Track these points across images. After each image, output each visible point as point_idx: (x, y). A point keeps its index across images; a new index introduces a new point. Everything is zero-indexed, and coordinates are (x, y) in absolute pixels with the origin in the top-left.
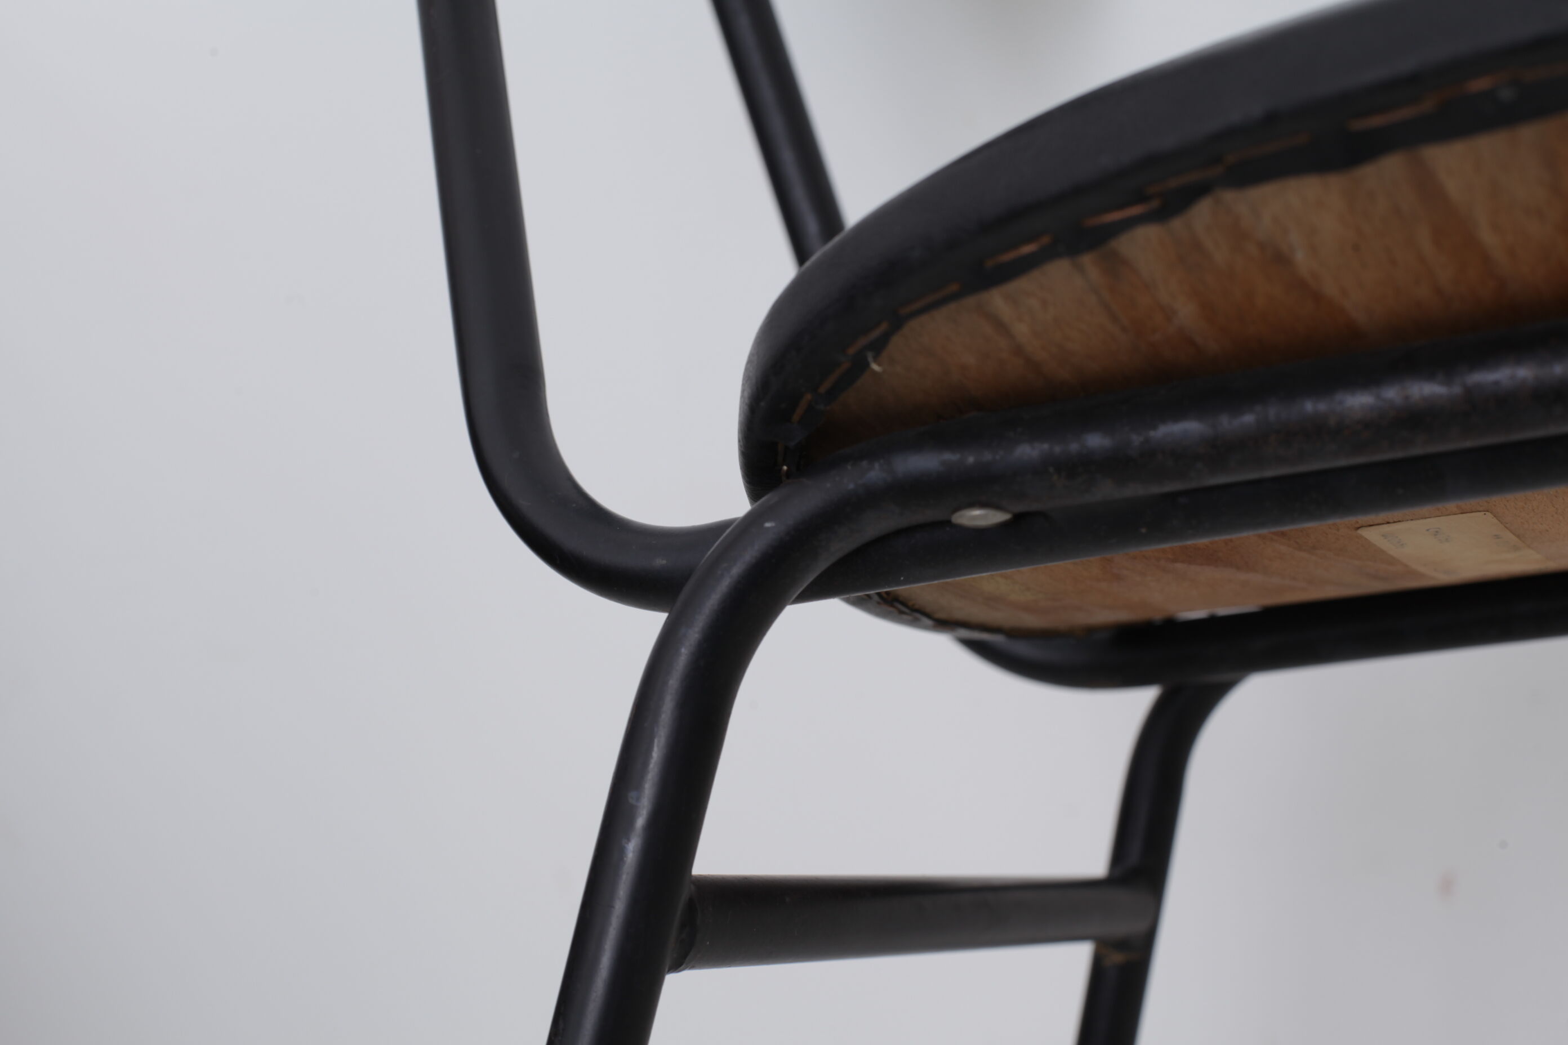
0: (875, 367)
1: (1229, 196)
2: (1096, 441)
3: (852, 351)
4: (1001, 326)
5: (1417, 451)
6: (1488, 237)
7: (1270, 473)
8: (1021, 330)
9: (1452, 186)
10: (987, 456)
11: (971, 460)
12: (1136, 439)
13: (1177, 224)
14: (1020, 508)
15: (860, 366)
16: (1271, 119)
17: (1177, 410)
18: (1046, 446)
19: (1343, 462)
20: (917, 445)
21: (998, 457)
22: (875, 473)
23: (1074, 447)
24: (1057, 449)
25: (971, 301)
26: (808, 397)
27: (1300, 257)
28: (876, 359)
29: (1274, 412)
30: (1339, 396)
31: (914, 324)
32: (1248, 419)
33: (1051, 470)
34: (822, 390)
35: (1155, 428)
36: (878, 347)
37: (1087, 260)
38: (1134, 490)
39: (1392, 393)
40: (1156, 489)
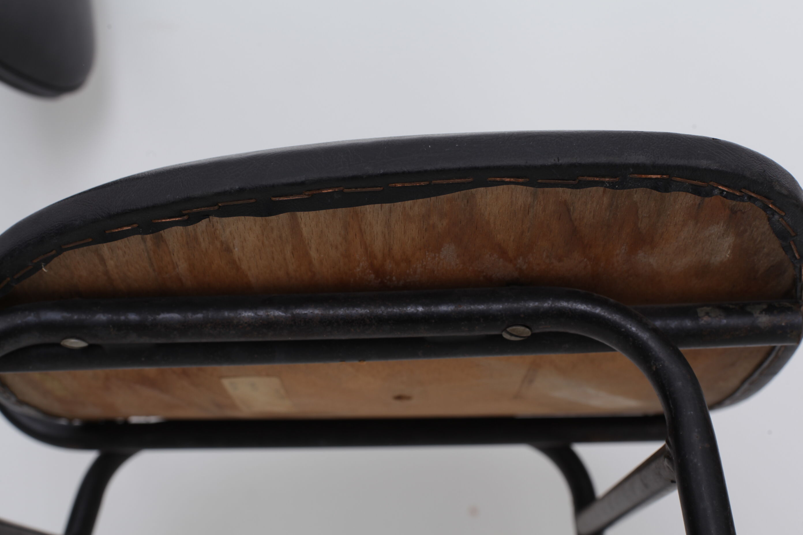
0: (44, 269)
1: (215, 219)
2: (133, 317)
3: (35, 261)
4: (103, 261)
5: (269, 339)
6: (313, 254)
7: (204, 340)
8: (111, 263)
9: (305, 231)
10: (83, 317)
11: (76, 317)
12: (150, 318)
13: (190, 228)
14: (93, 342)
15: (38, 268)
16: (241, 190)
17: (169, 309)
18: (110, 316)
19: (236, 340)
20: (52, 308)
21: (88, 318)
22: (31, 318)
23: (122, 318)
24: (115, 318)
25: (93, 247)
26: (9, 279)
27: (236, 250)
28: (45, 266)
29: (211, 314)
30: (239, 312)
31: (65, 253)
32: (200, 316)
33: (111, 326)
34: (16, 277)
35: (159, 314)
36: (47, 261)
37: (148, 237)
38: (145, 340)
39: (262, 313)
40: (154, 341)
